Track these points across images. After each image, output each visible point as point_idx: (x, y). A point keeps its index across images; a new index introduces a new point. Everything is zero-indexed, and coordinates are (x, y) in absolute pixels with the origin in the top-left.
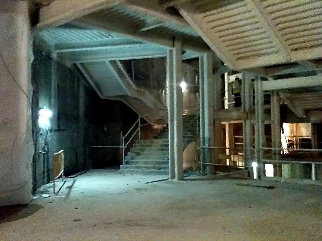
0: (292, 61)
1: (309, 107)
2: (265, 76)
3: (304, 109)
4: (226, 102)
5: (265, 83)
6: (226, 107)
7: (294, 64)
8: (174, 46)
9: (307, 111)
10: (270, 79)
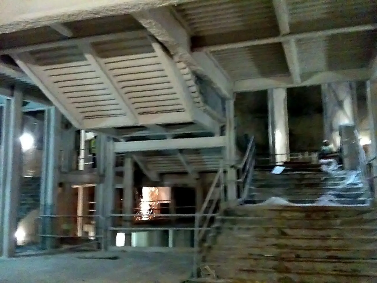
0: (139, 125)
1: (164, 170)
2: (117, 137)
3: (158, 173)
4: (82, 163)
5: (117, 144)
6: (81, 168)
7: (142, 128)
8: (12, 95)
9: (162, 175)
10: (122, 140)
